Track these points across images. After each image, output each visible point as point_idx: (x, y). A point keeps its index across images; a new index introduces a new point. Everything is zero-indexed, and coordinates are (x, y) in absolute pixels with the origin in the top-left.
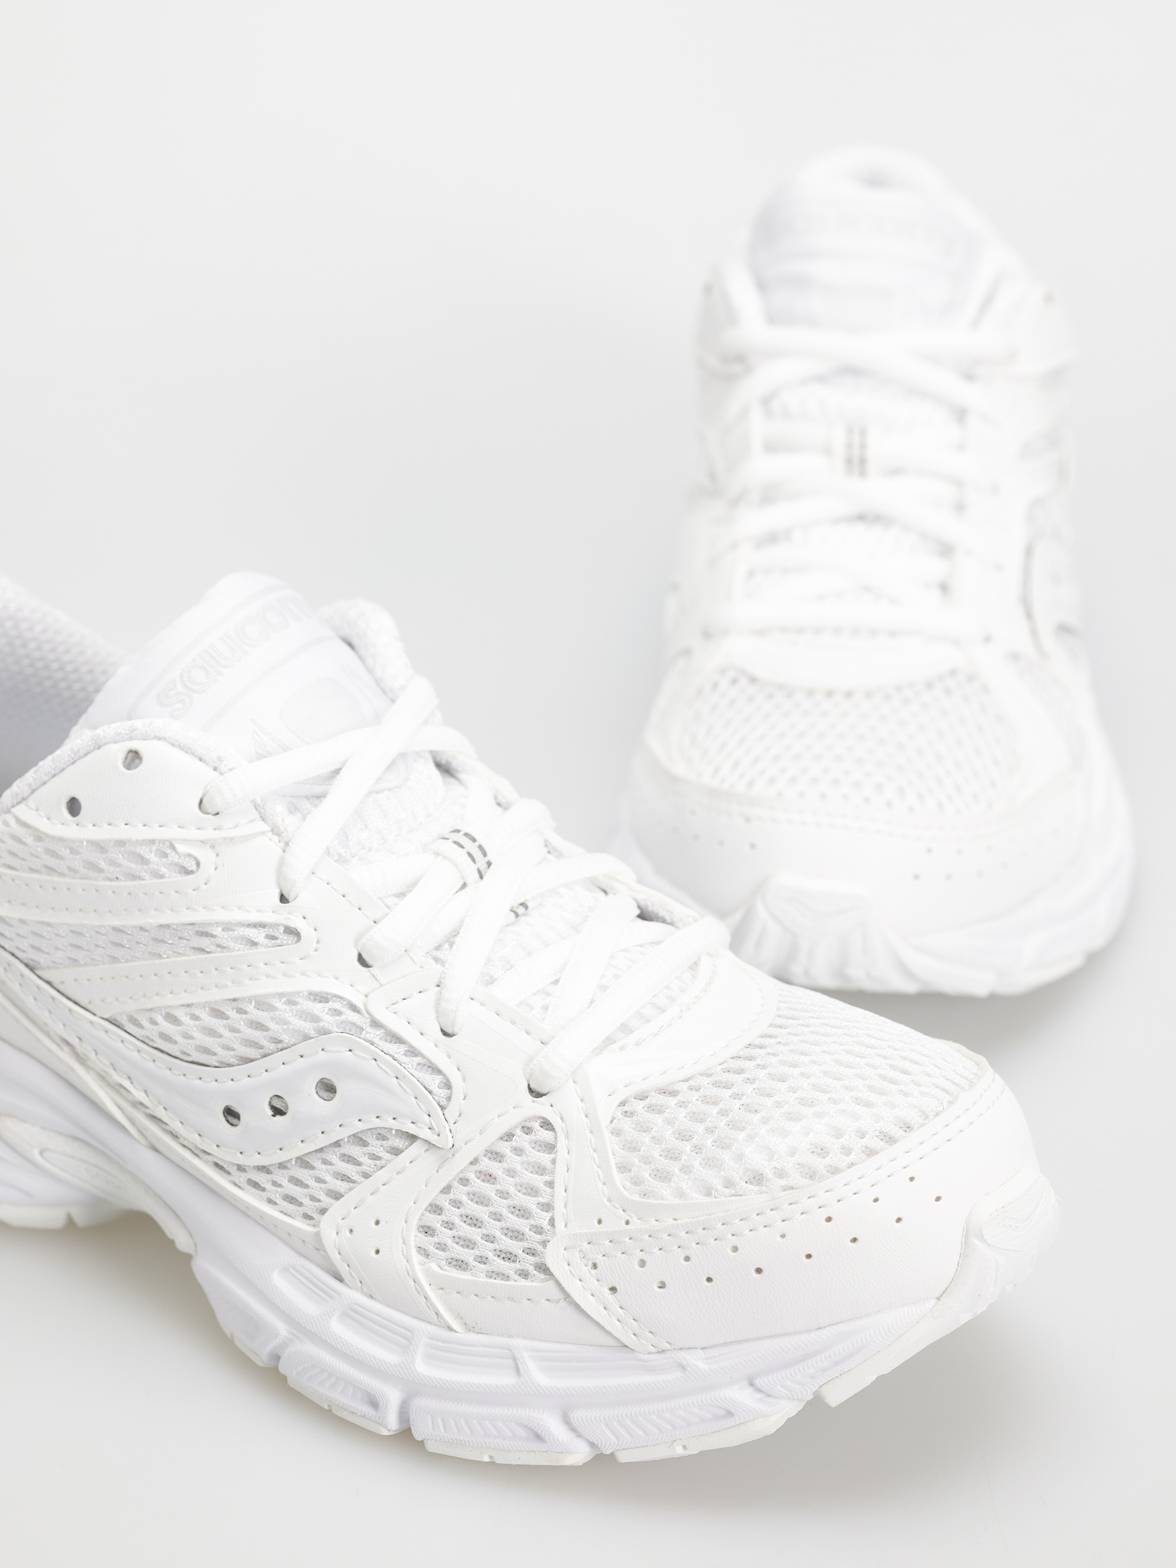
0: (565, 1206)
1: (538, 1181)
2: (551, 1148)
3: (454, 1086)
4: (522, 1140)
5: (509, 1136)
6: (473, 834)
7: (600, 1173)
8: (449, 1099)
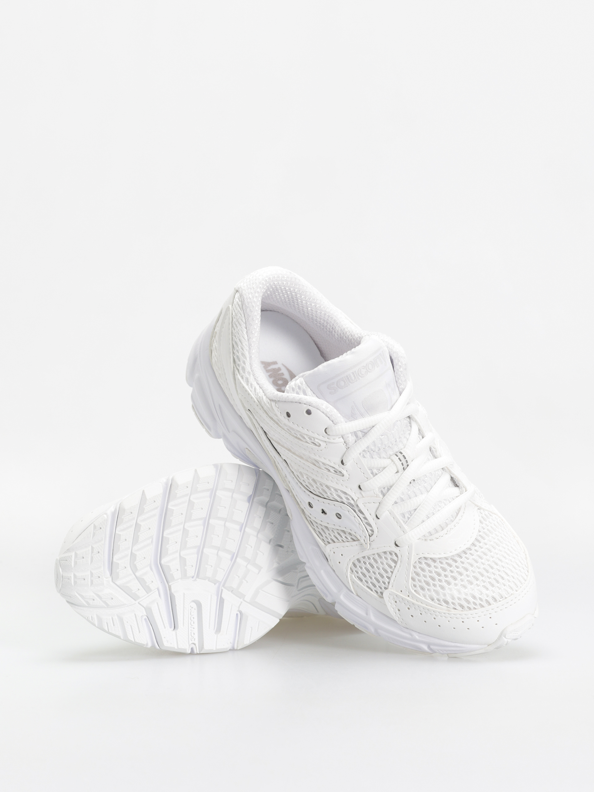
0: (394, 581)
1: (389, 570)
2: (396, 562)
3: (374, 531)
4: (389, 556)
5: (385, 553)
6: (405, 456)
7: (406, 578)
8: (372, 535)
